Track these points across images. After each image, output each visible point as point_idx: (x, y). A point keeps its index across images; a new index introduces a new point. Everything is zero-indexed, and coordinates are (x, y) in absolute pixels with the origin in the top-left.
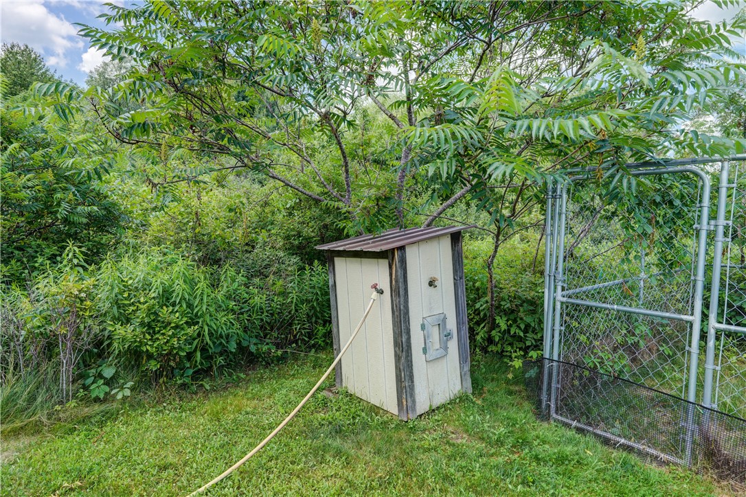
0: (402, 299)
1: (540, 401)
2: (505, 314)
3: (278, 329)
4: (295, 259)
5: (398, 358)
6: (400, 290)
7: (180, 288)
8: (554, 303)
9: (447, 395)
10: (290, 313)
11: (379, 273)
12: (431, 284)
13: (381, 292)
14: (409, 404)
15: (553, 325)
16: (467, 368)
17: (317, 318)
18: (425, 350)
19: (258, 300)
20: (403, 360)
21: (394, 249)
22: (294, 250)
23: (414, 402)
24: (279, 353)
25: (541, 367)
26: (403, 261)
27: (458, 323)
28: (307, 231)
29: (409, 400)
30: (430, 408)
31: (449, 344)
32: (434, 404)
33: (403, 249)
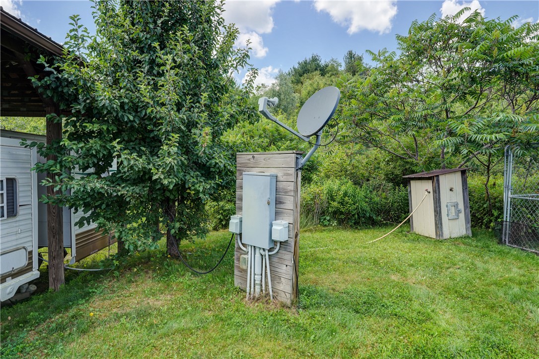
0: (437, 194)
1: (502, 239)
2: (498, 210)
3: (384, 213)
4: (391, 184)
5: (436, 216)
6: (437, 191)
7: (350, 191)
8: (508, 199)
9: (459, 235)
10: (389, 206)
11: (429, 185)
12: (451, 190)
13: (429, 192)
14: (440, 234)
15: (507, 207)
16: (469, 225)
17: (402, 210)
18: (448, 215)
19: (377, 199)
20: (438, 217)
21: (434, 176)
22: (389, 180)
23: (442, 233)
24: (385, 222)
25: (502, 225)
26: (438, 181)
27: (465, 207)
28: (397, 172)
29: (440, 232)
30: (450, 237)
31: (460, 214)
32: (452, 237)
33: (437, 176)
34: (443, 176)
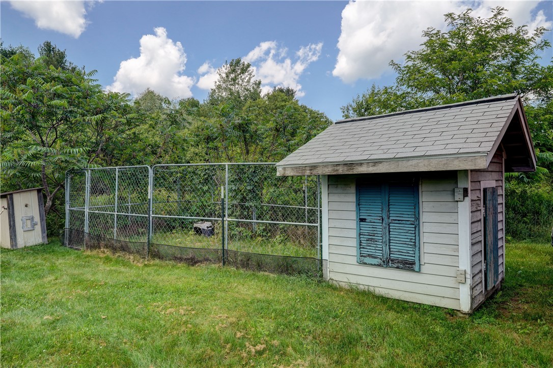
0: (11, 211)
6: (10, 208)
8: (67, 211)
11: (5, 203)
12: (26, 206)
13: (6, 209)
15: (67, 217)
16: (45, 235)
18: (22, 228)
20: (11, 230)
21: (7, 195)
23: (17, 243)
26: (12, 198)
27: (41, 220)
29: (14, 243)
30: (25, 246)
31: (36, 226)
32: (27, 245)
33: (11, 194)
34: (18, 195)
